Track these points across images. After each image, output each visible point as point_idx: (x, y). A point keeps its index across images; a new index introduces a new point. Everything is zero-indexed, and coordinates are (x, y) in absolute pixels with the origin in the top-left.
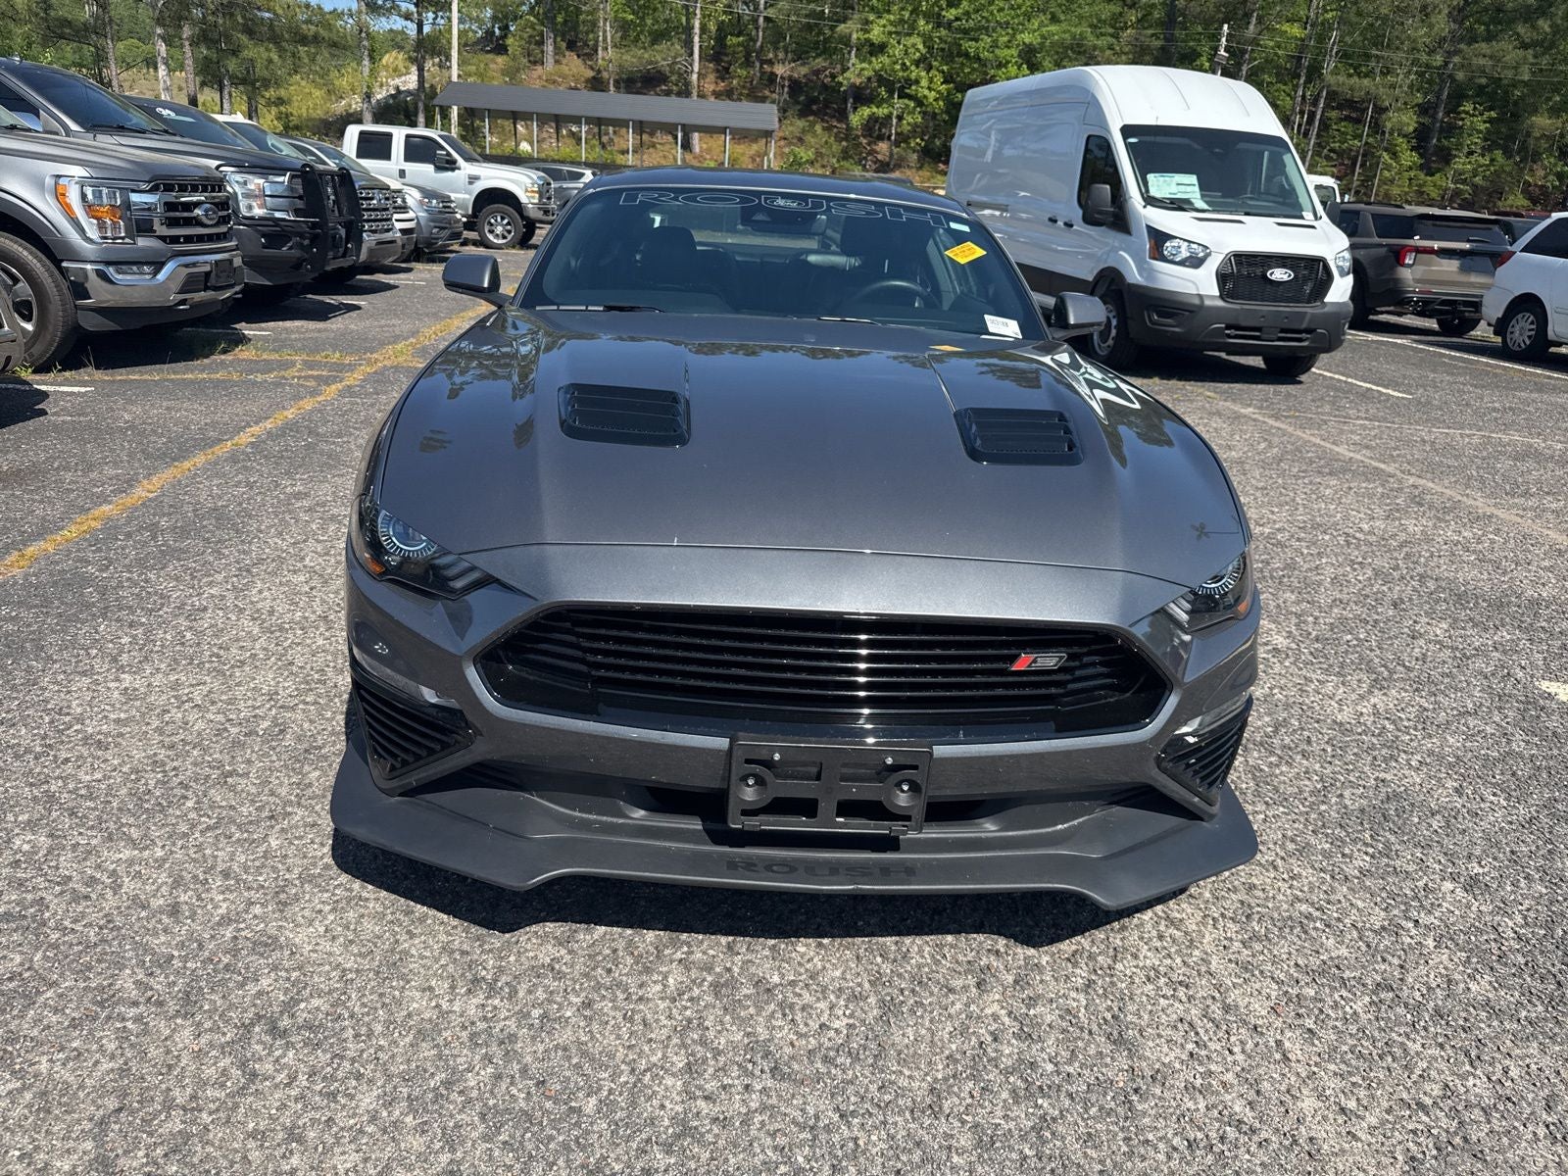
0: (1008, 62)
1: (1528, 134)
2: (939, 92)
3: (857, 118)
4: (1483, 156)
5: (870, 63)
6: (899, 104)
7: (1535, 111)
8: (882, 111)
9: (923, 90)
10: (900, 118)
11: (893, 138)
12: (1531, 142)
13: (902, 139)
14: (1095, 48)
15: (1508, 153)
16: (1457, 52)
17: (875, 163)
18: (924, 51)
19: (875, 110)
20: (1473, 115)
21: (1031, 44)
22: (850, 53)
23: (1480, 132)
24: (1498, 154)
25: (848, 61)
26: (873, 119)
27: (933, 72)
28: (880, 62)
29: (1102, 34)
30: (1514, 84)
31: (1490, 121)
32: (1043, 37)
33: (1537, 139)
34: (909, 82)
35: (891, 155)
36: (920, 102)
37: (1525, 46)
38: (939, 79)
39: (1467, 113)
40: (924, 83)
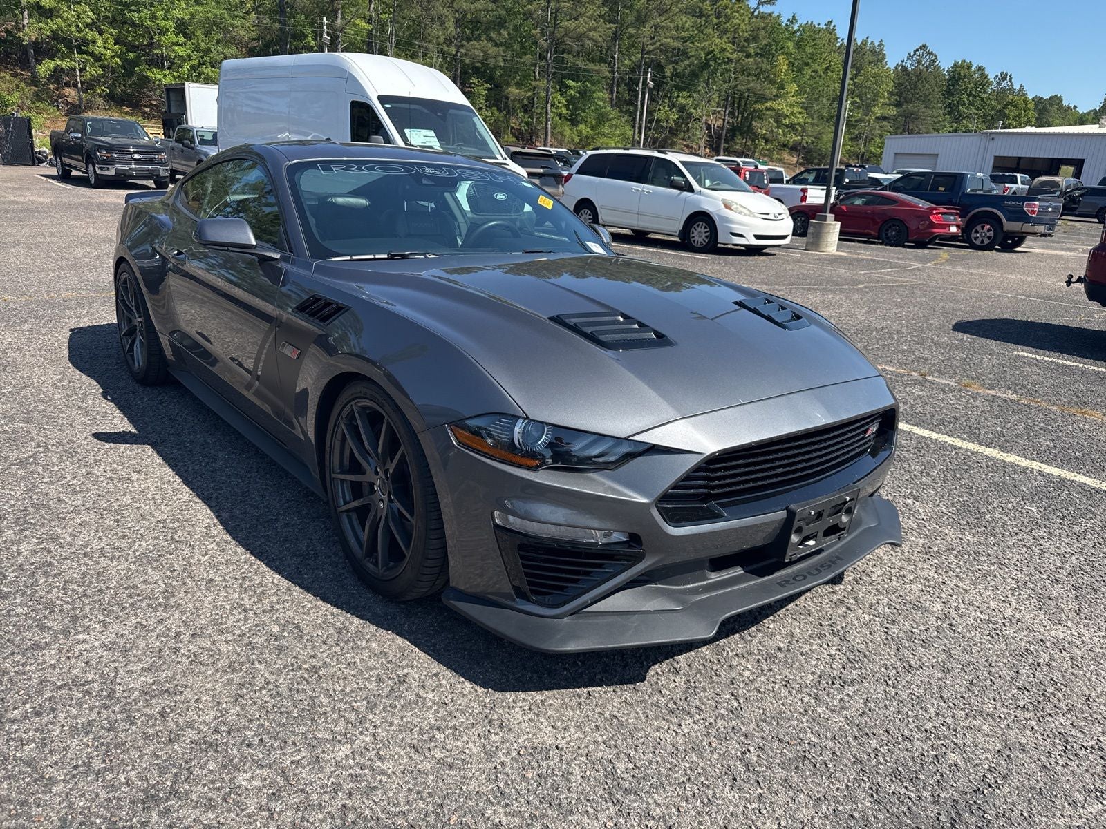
0: (168, 30)
1: (507, 98)
2: (113, 51)
3: (45, 68)
4: (487, 110)
5: (47, 24)
6: (79, 57)
7: (508, 85)
8: (65, 64)
9: (99, 47)
10: (82, 70)
11: (79, 85)
12: (510, 102)
13: (88, 86)
14: (232, 25)
15: (500, 110)
16: (463, 46)
17: (67, 105)
18: (94, 17)
19: (59, 62)
20: (478, 86)
21: (183, 18)
22: (22, 13)
23: (483, 96)
24: (494, 109)
25: (23, 20)
26: (57, 70)
27: (105, 35)
28: (55, 24)
29: (236, 16)
30: (495, 68)
31: (488, 89)
32: (191, 14)
33: (513, 101)
34: (86, 42)
35: (80, 99)
36: (98, 58)
37: (496, 45)
38: (111, 40)
39: (474, 84)
40: (100, 42)
